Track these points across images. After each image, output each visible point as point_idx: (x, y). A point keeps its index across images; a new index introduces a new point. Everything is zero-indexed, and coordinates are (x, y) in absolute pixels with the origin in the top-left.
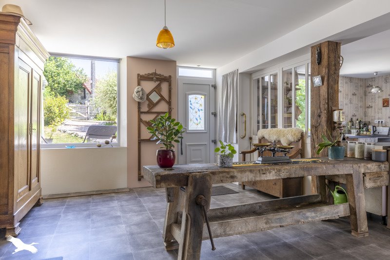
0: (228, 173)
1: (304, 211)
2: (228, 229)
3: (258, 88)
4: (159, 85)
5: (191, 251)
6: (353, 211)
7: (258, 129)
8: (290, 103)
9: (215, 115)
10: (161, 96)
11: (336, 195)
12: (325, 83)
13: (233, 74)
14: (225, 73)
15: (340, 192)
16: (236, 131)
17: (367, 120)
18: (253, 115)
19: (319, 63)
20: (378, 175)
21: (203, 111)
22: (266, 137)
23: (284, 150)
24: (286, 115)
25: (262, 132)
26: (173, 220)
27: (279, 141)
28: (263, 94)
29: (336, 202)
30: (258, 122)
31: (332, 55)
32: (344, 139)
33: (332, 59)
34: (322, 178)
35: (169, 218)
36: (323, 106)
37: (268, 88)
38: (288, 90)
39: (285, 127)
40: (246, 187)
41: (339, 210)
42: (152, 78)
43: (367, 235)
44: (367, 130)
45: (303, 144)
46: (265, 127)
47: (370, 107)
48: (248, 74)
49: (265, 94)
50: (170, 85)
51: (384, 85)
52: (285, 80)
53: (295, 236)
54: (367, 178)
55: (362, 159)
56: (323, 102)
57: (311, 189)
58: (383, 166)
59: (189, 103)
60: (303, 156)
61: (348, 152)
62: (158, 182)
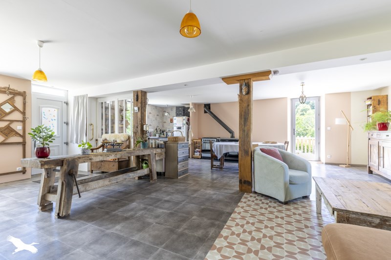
0: (88, 157)
1: (128, 174)
2: (87, 188)
3: (102, 107)
4: (13, 98)
5: (66, 200)
6: (151, 171)
7: (102, 134)
8: (123, 119)
9: (67, 124)
10: (15, 107)
11: (144, 165)
12: (140, 111)
13: (83, 97)
14: (77, 95)
15: (146, 163)
16: (86, 135)
17: (164, 129)
18: (99, 124)
19: (137, 100)
20: (161, 154)
21: (56, 121)
22: (108, 139)
23: (119, 144)
24: (120, 126)
25: (105, 136)
26: (46, 191)
27: (116, 141)
28: (105, 111)
29: (144, 168)
30: (102, 130)
31: (143, 98)
32: (149, 139)
33: (143, 99)
34: (138, 157)
35: (43, 190)
36: (139, 123)
37: (108, 108)
38: (121, 110)
39: (119, 133)
40: (93, 172)
41: (145, 171)
42: (5, 92)
43: (156, 181)
44: (163, 135)
45: (130, 142)
46: (106, 133)
47: (165, 122)
48: (96, 99)
49: (107, 111)
50: (24, 99)
51: (171, 112)
52: (120, 104)
53: (124, 188)
54: (156, 155)
55: (155, 148)
56: (139, 120)
57: (133, 164)
58: (163, 150)
59: (43, 114)
60: (129, 148)
61: (150, 145)
62: (42, 165)
